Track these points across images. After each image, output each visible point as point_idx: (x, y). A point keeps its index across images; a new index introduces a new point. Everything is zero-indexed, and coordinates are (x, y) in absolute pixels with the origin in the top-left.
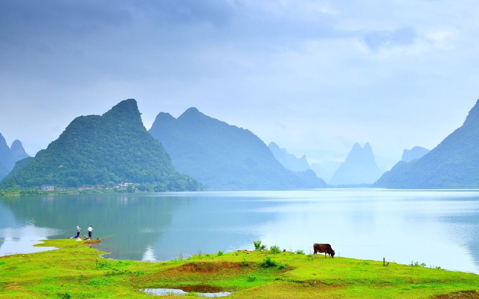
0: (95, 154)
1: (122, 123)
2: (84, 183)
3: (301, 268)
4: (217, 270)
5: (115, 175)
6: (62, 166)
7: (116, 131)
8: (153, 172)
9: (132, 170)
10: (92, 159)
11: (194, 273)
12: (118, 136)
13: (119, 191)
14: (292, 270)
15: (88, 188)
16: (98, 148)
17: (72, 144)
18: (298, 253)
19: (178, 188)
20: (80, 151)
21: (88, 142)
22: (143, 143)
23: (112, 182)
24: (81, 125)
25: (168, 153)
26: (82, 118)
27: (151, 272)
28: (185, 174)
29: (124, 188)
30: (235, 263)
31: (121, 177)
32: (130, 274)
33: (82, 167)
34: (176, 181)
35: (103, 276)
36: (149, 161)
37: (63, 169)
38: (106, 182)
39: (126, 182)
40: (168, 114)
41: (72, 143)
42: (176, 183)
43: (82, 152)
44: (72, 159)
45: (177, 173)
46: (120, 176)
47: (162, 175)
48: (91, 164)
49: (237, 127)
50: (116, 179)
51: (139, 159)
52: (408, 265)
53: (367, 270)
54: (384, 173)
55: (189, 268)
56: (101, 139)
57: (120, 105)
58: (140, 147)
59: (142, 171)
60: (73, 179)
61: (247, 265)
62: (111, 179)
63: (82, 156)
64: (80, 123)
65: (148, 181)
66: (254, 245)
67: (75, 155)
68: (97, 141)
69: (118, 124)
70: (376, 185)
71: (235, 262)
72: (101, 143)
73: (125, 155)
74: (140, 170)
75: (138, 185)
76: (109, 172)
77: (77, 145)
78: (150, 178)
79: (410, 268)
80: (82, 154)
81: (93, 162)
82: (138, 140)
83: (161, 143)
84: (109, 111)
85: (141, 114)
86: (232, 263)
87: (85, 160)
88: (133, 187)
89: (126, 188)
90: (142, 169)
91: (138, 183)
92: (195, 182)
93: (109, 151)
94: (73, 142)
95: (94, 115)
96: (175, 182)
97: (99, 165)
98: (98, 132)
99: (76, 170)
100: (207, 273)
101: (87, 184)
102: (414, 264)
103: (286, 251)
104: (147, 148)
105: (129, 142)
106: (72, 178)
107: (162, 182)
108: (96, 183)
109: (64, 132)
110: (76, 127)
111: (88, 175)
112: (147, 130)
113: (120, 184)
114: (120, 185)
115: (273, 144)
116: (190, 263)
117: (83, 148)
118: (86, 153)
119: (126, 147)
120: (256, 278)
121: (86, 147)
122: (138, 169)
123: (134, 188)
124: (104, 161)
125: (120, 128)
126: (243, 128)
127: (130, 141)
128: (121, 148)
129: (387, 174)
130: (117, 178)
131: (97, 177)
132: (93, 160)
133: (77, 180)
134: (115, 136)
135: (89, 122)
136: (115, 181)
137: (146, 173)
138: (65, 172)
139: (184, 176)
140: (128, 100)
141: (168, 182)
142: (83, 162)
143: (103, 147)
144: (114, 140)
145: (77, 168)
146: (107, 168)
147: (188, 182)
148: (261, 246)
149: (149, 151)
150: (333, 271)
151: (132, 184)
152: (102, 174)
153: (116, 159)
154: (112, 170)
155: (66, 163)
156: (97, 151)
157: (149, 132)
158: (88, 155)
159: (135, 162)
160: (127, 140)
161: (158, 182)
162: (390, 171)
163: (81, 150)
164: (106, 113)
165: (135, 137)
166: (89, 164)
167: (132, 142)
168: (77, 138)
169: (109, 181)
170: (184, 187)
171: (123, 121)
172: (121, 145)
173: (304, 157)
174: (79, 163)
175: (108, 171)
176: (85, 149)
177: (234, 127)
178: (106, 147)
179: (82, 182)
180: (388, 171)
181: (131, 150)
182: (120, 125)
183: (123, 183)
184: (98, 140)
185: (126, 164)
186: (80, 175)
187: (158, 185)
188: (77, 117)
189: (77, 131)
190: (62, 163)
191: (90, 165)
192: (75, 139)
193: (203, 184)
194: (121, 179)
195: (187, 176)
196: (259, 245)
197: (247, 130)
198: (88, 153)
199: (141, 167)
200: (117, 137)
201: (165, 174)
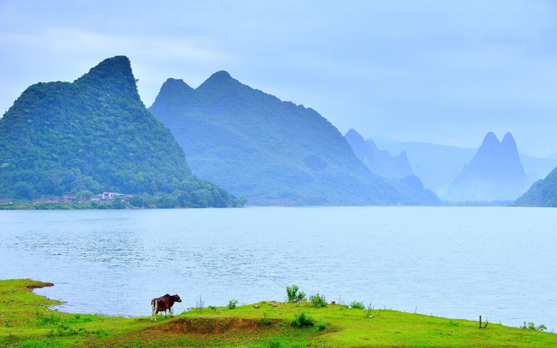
0: (61, 145)
1: (106, 95)
2: (42, 192)
3: (350, 330)
4: (222, 331)
5: (94, 179)
6: (7, 164)
7: (95, 109)
8: (155, 175)
9: (121, 173)
10: (55, 154)
11: (187, 335)
12: (99, 116)
13: (99, 206)
14: (336, 331)
15: (48, 202)
16: (66, 135)
17: (24, 129)
18: (354, 307)
19: (196, 203)
20: (38, 141)
21: (50, 126)
22: (139, 129)
23: (87, 191)
24: (39, 98)
25: (180, 145)
26: (39, 86)
27: (119, 332)
28: (208, 180)
29: (108, 202)
30: (251, 321)
31: (103, 184)
32: (85, 335)
33: (40, 166)
34: (193, 191)
35: (44, 337)
36: (150, 159)
37: (8, 168)
38: (78, 190)
39: (111, 192)
40: (181, 81)
41: (23, 127)
42: (193, 195)
43: (41, 142)
44: (23, 154)
45: (195, 178)
46: (100, 182)
47: (170, 181)
48: (55, 162)
49: (294, 104)
50: (94, 187)
51: (133, 155)
52: (519, 328)
53: (451, 333)
54: (534, 183)
55: (178, 326)
56: (72, 121)
57: (102, 65)
58: (135, 136)
59: (137, 173)
60: (26, 186)
61: (269, 324)
62: (86, 187)
63: (40, 148)
64: (36, 94)
65: (146, 191)
66: (287, 294)
67: (28, 147)
68: (65, 125)
69: (99, 96)
70: (521, 203)
71: (251, 318)
72: (71, 128)
73: (110, 148)
74: (134, 173)
75: (131, 197)
76: (84, 175)
77: (33, 129)
78: (150, 186)
79: (520, 332)
80: (40, 145)
81: (57, 158)
82: (133, 124)
83: (169, 129)
84: (85, 76)
85: (137, 80)
86: (244, 320)
87: (44, 155)
88: (122, 201)
89: (111, 202)
90: (137, 171)
91: (130, 193)
92: (224, 194)
93: (84, 141)
94: (25, 124)
95: (59, 82)
96: (191, 193)
97: (67, 163)
98: (66, 110)
99: (29, 171)
100: (205, 335)
101: (47, 194)
102: (527, 326)
103: (336, 303)
104: (147, 137)
105: (117, 126)
106: (24, 183)
107: (170, 192)
108: (63, 193)
109: (10, 109)
110: (31, 101)
111: (49, 179)
112: (147, 107)
113: (102, 194)
114: (102, 197)
115: (352, 132)
116: (181, 319)
117: (42, 136)
118: (46, 143)
119: (111, 134)
120: (280, 344)
121: (46, 134)
122: (131, 171)
123: (125, 202)
124: (76, 157)
125: (102, 104)
126: (304, 106)
127: (119, 125)
128: (103, 137)
129: (539, 184)
130: (96, 185)
131: (64, 183)
132: (58, 155)
133: (32, 187)
134: (94, 116)
135: (52, 93)
136: (94, 191)
137: (144, 177)
138: (11, 174)
139: (206, 184)
140: (116, 57)
141: (179, 193)
142: (42, 157)
143: (73, 133)
144: (93, 123)
145: (31, 167)
146: (81, 169)
147: (212, 193)
148: (297, 294)
149: (150, 142)
150: (398, 334)
151: (120, 195)
152: (73, 178)
153: (95, 154)
154: (89, 172)
155: (14, 159)
156: (64, 141)
157: (150, 111)
158: (50, 147)
159: (126, 160)
160: (114, 122)
161: (163, 193)
162: (546, 179)
163: (38, 139)
164: (79, 79)
165: (127, 119)
166: (52, 162)
167: (121, 127)
168: (32, 119)
169: (83, 189)
170: (205, 202)
171: (108, 93)
172: (104, 131)
173: (404, 154)
174: (36, 159)
175: (82, 174)
176: (45, 137)
177: (290, 105)
178: (79, 135)
179: (39, 191)
180: (540, 180)
181: (119, 139)
182: (101, 98)
183: (106, 193)
184: (66, 123)
185: (111, 163)
186: (36, 178)
187: (163, 198)
188: (31, 85)
189: (33, 107)
190: (7, 160)
191: (53, 164)
192: (29, 121)
193: (236, 196)
194: (102, 187)
195: (211, 184)
196: (294, 293)
197: (310, 110)
198: (51, 144)
199: (136, 167)
200: (97, 117)
201: (175, 179)
